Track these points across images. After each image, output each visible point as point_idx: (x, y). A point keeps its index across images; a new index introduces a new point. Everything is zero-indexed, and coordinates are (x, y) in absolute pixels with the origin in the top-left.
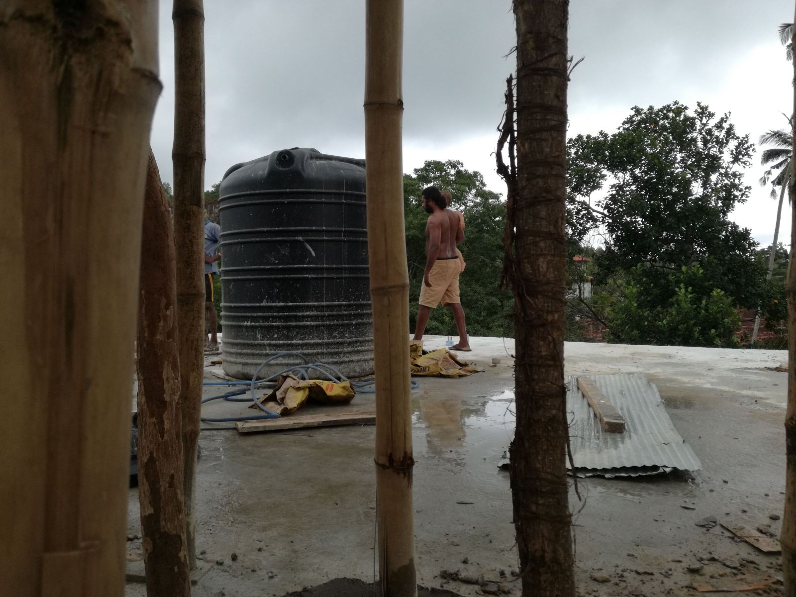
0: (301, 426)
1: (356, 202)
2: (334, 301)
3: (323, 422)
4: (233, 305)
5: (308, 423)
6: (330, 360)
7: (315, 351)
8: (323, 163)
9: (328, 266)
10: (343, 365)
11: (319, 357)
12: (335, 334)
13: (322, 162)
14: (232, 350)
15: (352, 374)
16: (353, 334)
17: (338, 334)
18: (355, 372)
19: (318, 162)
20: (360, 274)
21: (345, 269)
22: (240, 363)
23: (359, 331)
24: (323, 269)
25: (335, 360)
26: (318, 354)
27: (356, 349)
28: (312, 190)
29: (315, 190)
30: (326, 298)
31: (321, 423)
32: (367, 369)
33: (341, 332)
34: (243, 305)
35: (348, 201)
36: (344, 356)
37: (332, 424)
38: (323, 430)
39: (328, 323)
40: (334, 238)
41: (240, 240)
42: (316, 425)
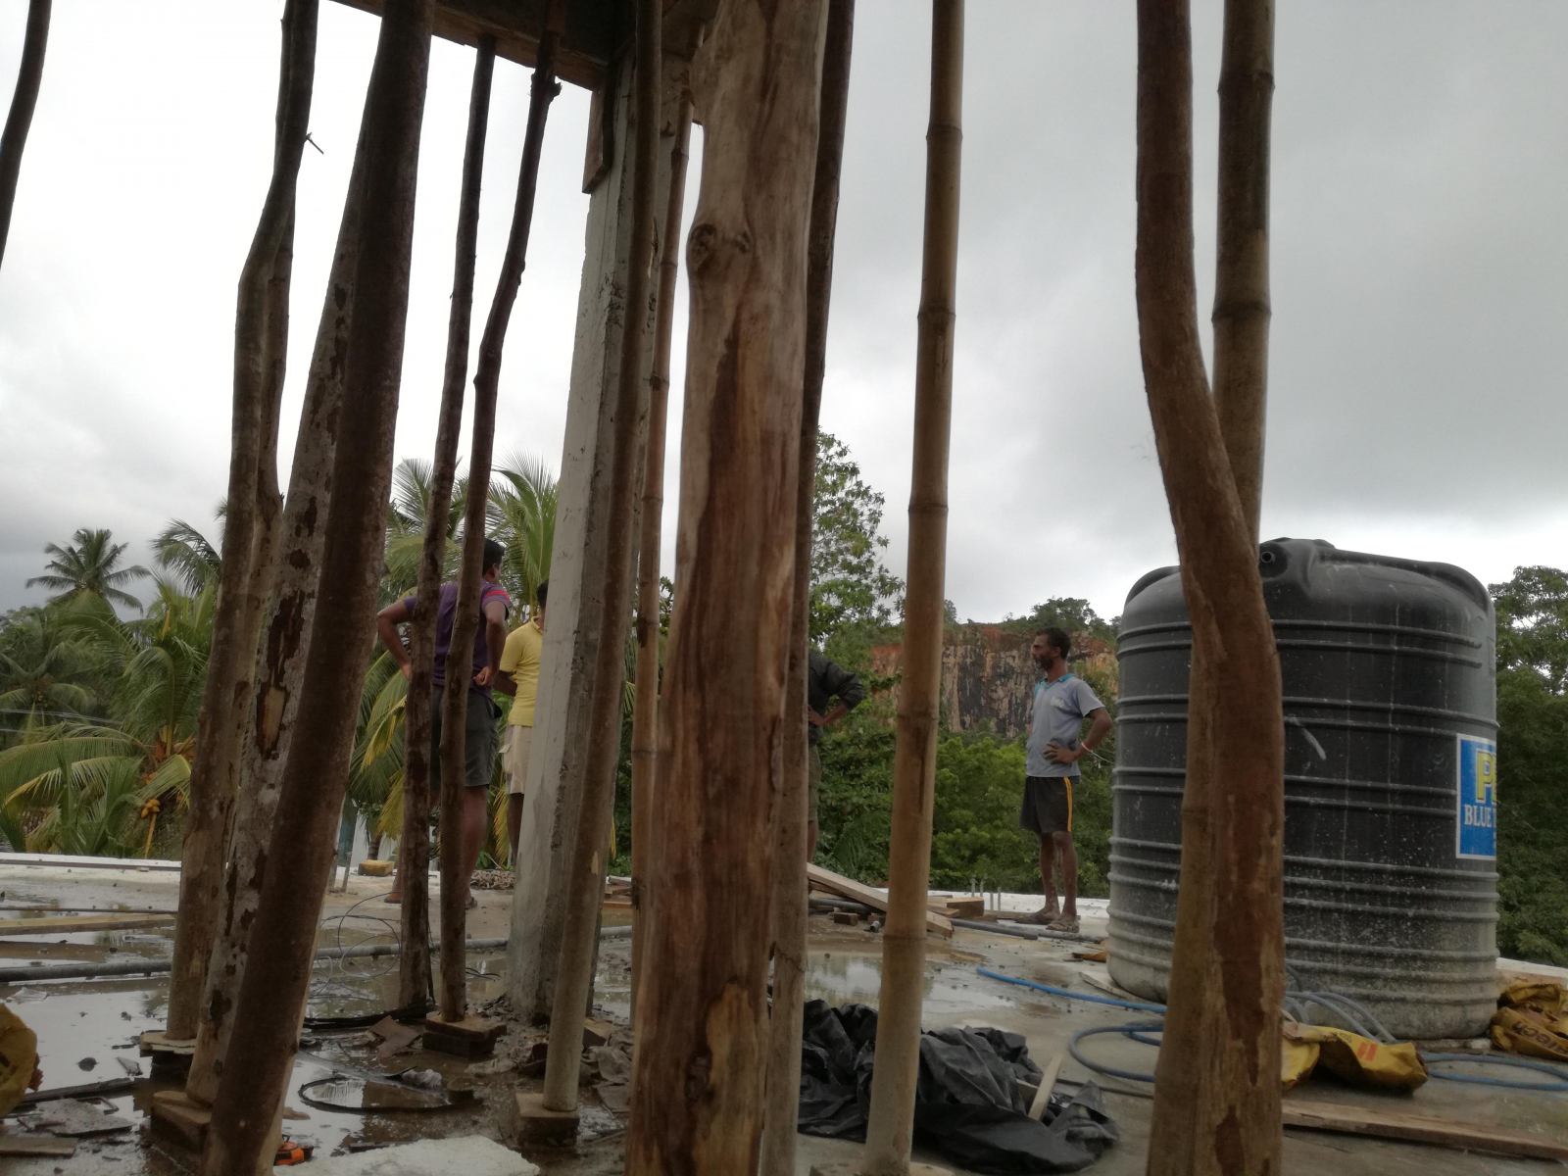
0: (1318, 1124)
1: (1422, 650)
2: (1365, 860)
3: (1370, 1126)
4: (1139, 843)
5: (1336, 1121)
6: (1353, 990)
7: (1317, 965)
8: (1349, 569)
9: (1354, 783)
10: (1381, 1007)
11: (1327, 978)
12: (1366, 933)
13: (1346, 566)
14: (1134, 936)
15: (1402, 1029)
16: (1407, 939)
17: (1373, 933)
18: (1410, 1025)
19: (1337, 567)
20: (1428, 806)
21: (1394, 792)
22: (1148, 965)
23: (1422, 934)
24: (1343, 787)
25: (1364, 992)
26: (1325, 971)
27: (1414, 974)
28: (1325, 623)
29: (1331, 623)
30: (1347, 852)
31: (1364, 1127)
32: (1439, 1024)
33: (1381, 932)
34: (1161, 845)
35: (1405, 648)
36: (1385, 986)
37: (1391, 1135)
38: (1373, 1144)
39: (1350, 906)
40: (1369, 724)
41: (1162, 715)
42: (1352, 1129)
